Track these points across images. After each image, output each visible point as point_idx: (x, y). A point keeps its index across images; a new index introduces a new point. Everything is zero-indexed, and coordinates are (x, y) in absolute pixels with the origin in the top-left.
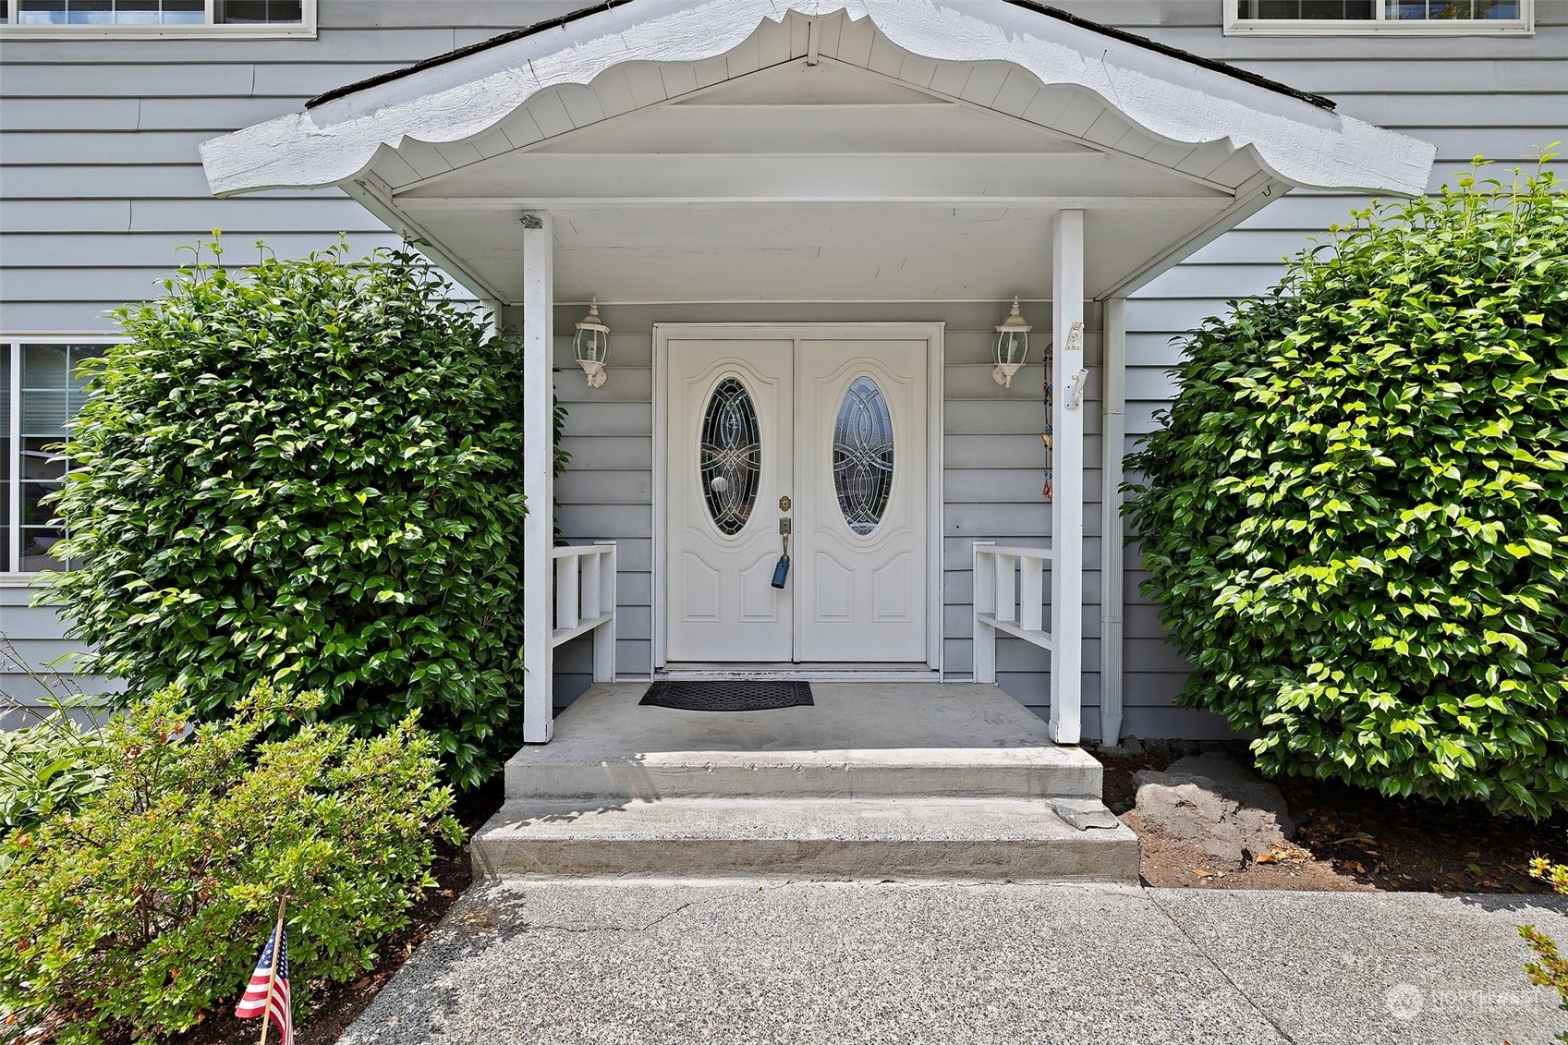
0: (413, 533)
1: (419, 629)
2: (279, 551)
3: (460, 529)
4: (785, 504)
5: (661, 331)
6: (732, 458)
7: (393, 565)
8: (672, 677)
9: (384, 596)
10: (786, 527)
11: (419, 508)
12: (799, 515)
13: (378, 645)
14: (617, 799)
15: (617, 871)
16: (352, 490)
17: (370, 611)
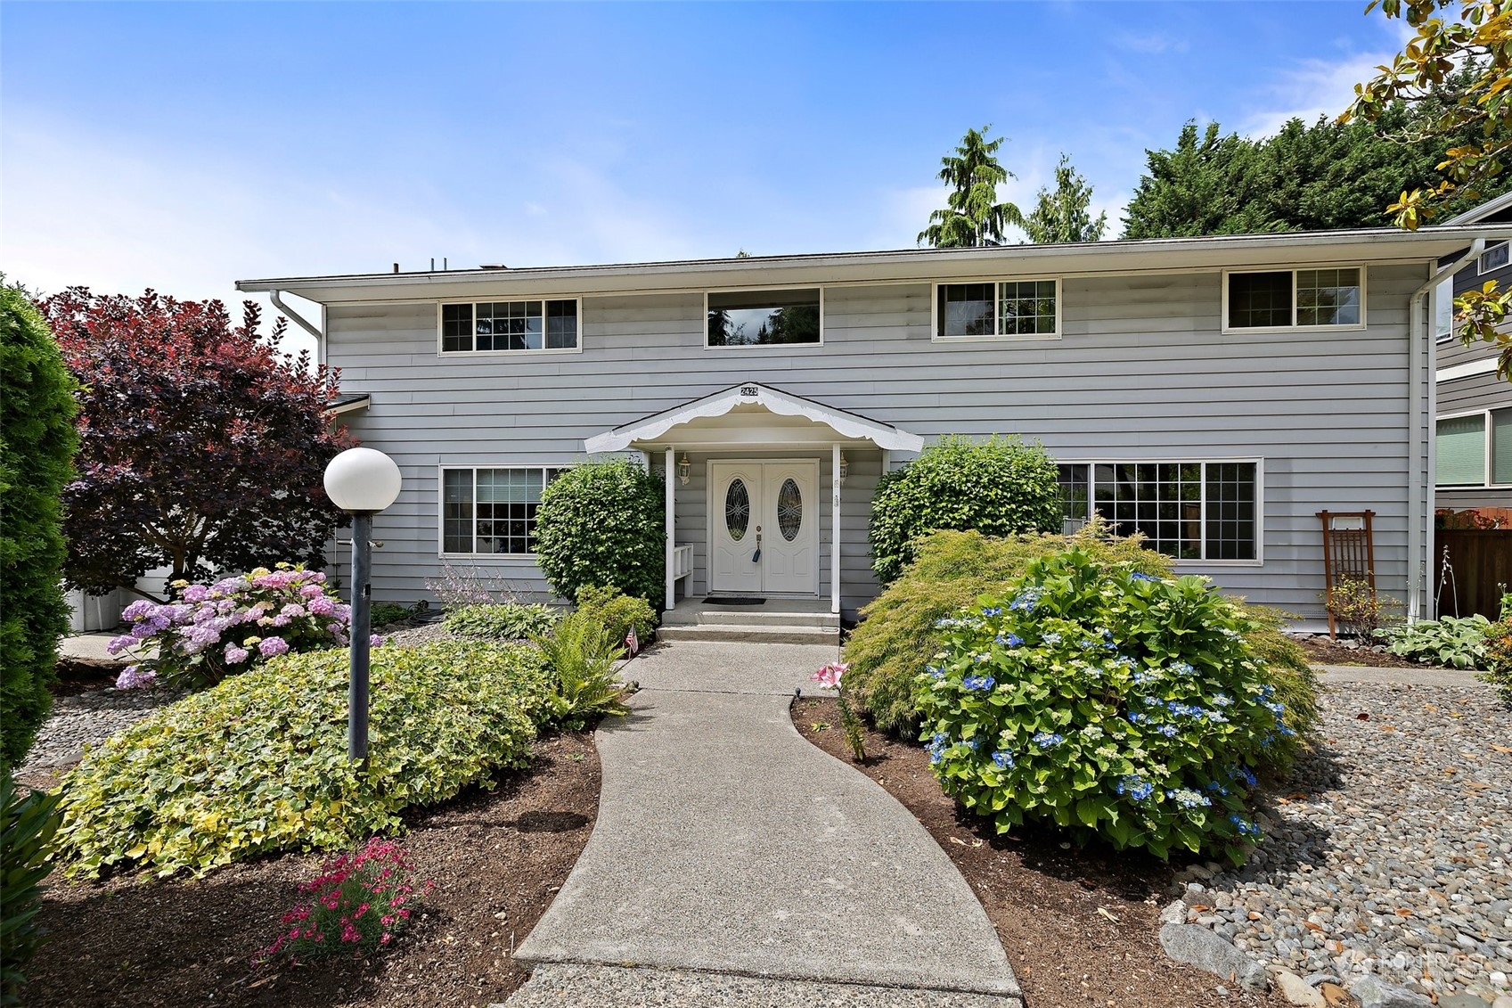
0: (641, 546)
1: (641, 573)
2: (608, 552)
3: (652, 545)
4: (759, 529)
5: (710, 462)
6: (738, 510)
7: (635, 555)
8: (714, 596)
9: (634, 563)
10: (759, 538)
11: (641, 539)
12: (765, 534)
13: (631, 577)
14: (696, 624)
15: (695, 639)
16: (625, 534)
17: (630, 566)
